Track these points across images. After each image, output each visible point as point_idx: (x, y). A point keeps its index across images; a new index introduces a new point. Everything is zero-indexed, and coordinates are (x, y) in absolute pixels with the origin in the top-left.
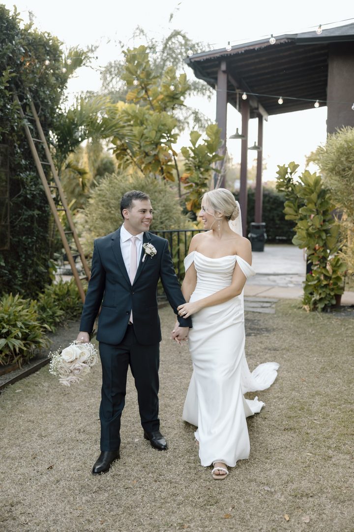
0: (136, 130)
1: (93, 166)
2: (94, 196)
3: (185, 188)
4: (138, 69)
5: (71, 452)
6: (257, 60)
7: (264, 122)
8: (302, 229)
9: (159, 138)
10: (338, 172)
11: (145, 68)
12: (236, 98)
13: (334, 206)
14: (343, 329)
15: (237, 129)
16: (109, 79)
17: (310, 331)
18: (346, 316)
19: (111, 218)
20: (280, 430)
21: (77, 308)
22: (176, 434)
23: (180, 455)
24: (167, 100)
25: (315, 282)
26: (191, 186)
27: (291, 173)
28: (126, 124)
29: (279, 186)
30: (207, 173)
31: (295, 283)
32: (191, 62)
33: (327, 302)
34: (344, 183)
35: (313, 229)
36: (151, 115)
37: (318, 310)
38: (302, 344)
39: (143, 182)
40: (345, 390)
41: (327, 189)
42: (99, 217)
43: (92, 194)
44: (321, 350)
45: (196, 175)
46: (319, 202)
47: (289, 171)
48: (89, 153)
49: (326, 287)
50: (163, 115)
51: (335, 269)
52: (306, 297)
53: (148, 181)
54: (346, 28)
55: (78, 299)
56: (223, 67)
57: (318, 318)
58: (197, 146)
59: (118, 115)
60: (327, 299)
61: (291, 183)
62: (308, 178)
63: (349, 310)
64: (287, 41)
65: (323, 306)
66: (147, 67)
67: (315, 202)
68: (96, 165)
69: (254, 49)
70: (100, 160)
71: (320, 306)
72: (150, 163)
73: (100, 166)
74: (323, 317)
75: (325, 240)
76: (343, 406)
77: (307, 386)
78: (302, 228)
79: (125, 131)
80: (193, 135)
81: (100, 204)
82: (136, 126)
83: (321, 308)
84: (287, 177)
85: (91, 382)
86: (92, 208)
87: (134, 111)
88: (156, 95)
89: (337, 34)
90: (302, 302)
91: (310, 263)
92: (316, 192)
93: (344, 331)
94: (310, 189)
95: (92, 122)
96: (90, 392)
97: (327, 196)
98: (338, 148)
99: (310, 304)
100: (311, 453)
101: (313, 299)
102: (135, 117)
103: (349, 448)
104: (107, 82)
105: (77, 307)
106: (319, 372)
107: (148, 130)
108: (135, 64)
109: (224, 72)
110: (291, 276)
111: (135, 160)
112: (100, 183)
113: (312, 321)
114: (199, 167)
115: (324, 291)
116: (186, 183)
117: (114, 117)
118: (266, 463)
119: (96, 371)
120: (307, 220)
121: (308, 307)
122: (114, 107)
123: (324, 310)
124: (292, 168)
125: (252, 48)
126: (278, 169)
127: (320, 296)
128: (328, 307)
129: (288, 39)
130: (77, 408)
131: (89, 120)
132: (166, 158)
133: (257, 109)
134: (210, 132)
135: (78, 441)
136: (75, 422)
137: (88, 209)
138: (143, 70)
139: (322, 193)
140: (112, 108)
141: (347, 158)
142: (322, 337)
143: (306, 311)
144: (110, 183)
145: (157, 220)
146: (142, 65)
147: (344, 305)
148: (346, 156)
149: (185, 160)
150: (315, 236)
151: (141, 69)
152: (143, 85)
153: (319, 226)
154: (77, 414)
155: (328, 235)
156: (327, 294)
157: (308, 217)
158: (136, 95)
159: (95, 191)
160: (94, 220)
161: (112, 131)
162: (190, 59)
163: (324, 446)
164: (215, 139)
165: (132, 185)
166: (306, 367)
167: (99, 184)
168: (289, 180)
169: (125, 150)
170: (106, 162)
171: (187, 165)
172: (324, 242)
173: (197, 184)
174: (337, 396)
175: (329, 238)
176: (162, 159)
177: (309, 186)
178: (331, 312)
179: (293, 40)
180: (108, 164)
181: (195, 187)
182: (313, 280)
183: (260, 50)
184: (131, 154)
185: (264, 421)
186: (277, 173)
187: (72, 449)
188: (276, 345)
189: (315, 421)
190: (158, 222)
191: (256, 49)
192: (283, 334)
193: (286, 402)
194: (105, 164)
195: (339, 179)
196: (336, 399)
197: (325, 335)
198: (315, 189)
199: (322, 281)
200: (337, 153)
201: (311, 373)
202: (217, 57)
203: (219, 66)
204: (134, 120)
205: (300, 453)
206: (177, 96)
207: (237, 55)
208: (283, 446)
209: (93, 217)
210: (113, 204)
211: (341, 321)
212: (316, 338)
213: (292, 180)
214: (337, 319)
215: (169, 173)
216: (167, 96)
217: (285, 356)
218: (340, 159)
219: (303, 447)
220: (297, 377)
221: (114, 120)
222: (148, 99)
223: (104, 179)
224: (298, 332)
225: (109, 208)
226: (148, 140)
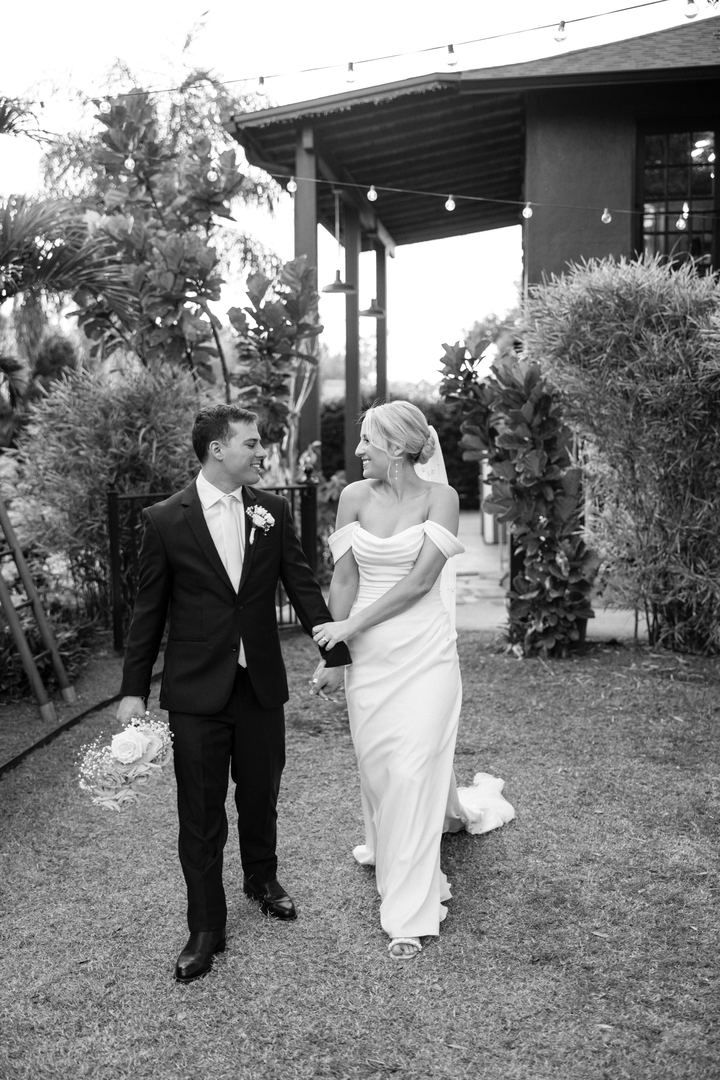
0: (129, 273)
1: (29, 354)
2: (38, 418)
3: (241, 396)
4: (129, 139)
5: (18, 1064)
6: (376, 128)
7: (388, 259)
8: (502, 481)
9: (181, 288)
10: (574, 356)
11: (145, 136)
12: (333, 209)
13: (566, 429)
14: (603, 696)
15: (338, 272)
16: (57, 171)
17: (534, 703)
18: (603, 665)
19: (78, 467)
20: (523, 962)
21: (10, 674)
22: (278, 991)
23: (296, 1054)
24: (195, 207)
25: (534, 594)
26: (253, 393)
27: (472, 361)
28: (106, 259)
29: (447, 388)
30: (287, 364)
31: (479, 594)
32: (238, 129)
33: (560, 637)
34: (588, 380)
35: (526, 479)
36: (163, 239)
37: (541, 653)
38: (522, 736)
39: (148, 385)
40: (644, 846)
41: (554, 392)
42: (52, 465)
43: (34, 414)
44: (568, 748)
45: (264, 369)
46: (537, 421)
47: (468, 356)
48: (18, 328)
49: (557, 606)
50: (189, 240)
51: (576, 564)
52: (514, 627)
53: (160, 384)
54: (560, 60)
55: (11, 653)
56: (308, 141)
57: (545, 671)
58: (262, 305)
59: (87, 240)
60: (560, 629)
61: (473, 380)
62: (513, 370)
63: (606, 651)
64: (439, 87)
65: (552, 645)
66: (150, 135)
67: (529, 421)
68: (36, 353)
69: (372, 104)
70: (42, 341)
71: (547, 645)
72: (161, 345)
73: (43, 354)
74: (554, 670)
75: (551, 502)
76: (652, 887)
77: (558, 842)
78: (501, 477)
79: (104, 275)
80: (254, 282)
81: (53, 436)
82: (129, 263)
83: (548, 650)
84: (463, 368)
85: (54, 859)
86: (34, 446)
87: (123, 232)
88: (169, 196)
89: (543, 71)
90: (506, 636)
91: (519, 554)
92: (531, 401)
93: (605, 700)
94: (519, 394)
95: (31, 254)
96: (53, 886)
97: (554, 406)
98: (573, 306)
99: (523, 641)
100: (608, 1023)
101: (530, 631)
102: (126, 243)
103: (692, 1001)
104: (55, 176)
105: (9, 671)
106: (577, 803)
107: (157, 271)
108: (123, 128)
109: (309, 151)
110: (466, 578)
111: (128, 336)
112: (52, 389)
113: (533, 681)
114: (270, 351)
115: (553, 614)
116: (241, 387)
117: (79, 244)
118: (509, 1061)
119: (63, 827)
120: (510, 460)
121: (520, 648)
122: (79, 221)
123: (554, 654)
124: (473, 349)
125: (366, 100)
126: (443, 353)
127: (544, 624)
128: (563, 645)
129: (441, 82)
130: (25, 934)
131: (23, 250)
132: (199, 332)
133: (375, 231)
134: (291, 275)
135: (33, 1028)
136: (23, 973)
137: (25, 447)
138: (141, 141)
139: (542, 404)
140: (73, 224)
141: (593, 327)
142: (562, 715)
143: (517, 657)
144: (74, 389)
145: (183, 468)
146: (137, 130)
147: (593, 640)
148: (590, 322)
149: (239, 336)
150: (530, 495)
151: (136, 140)
152: (141, 175)
153: (538, 474)
154: (25, 950)
155: (559, 491)
156: (559, 618)
157: (511, 454)
158: (126, 195)
159: (39, 407)
160: (41, 473)
161: (76, 273)
162: (237, 124)
163: (635, 999)
164: (302, 291)
165: (125, 393)
166: (545, 793)
167: (49, 391)
168: (469, 375)
169: (106, 316)
170: (57, 347)
171: (242, 347)
172: (550, 507)
173: (266, 387)
174: (631, 862)
175: (559, 498)
176: (190, 334)
177: (514, 385)
178: (569, 657)
179: (453, 85)
180: (61, 351)
181: (263, 393)
182: (529, 591)
183: (384, 104)
184: (118, 324)
185: (480, 939)
186: (442, 360)
187: (20, 1055)
188: (468, 741)
189: (596, 933)
190: (185, 473)
191: (376, 103)
192: (477, 712)
193: (521, 886)
194: (53, 351)
195: (579, 372)
196: (629, 869)
197: (567, 712)
198: (529, 394)
199: (548, 592)
200: (573, 315)
201: (559, 807)
202: (293, 119)
203: (298, 138)
204: (124, 250)
205: (583, 1024)
206: (216, 199)
207: (336, 115)
208: (540, 1008)
209: (38, 464)
210: (83, 435)
211: (595, 677)
212: (549, 719)
213: (474, 376)
214: (585, 672)
215: (203, 365)
216: (193, 199)
217: (491, 767)
218: (578, 329)
219: (587, 1007)
220: (530, 820)
221: (78, 251)
222: (153, 205)
223: (61, 379)
224: (508, 706)
225: (73, 443)
226: (157, 293)
